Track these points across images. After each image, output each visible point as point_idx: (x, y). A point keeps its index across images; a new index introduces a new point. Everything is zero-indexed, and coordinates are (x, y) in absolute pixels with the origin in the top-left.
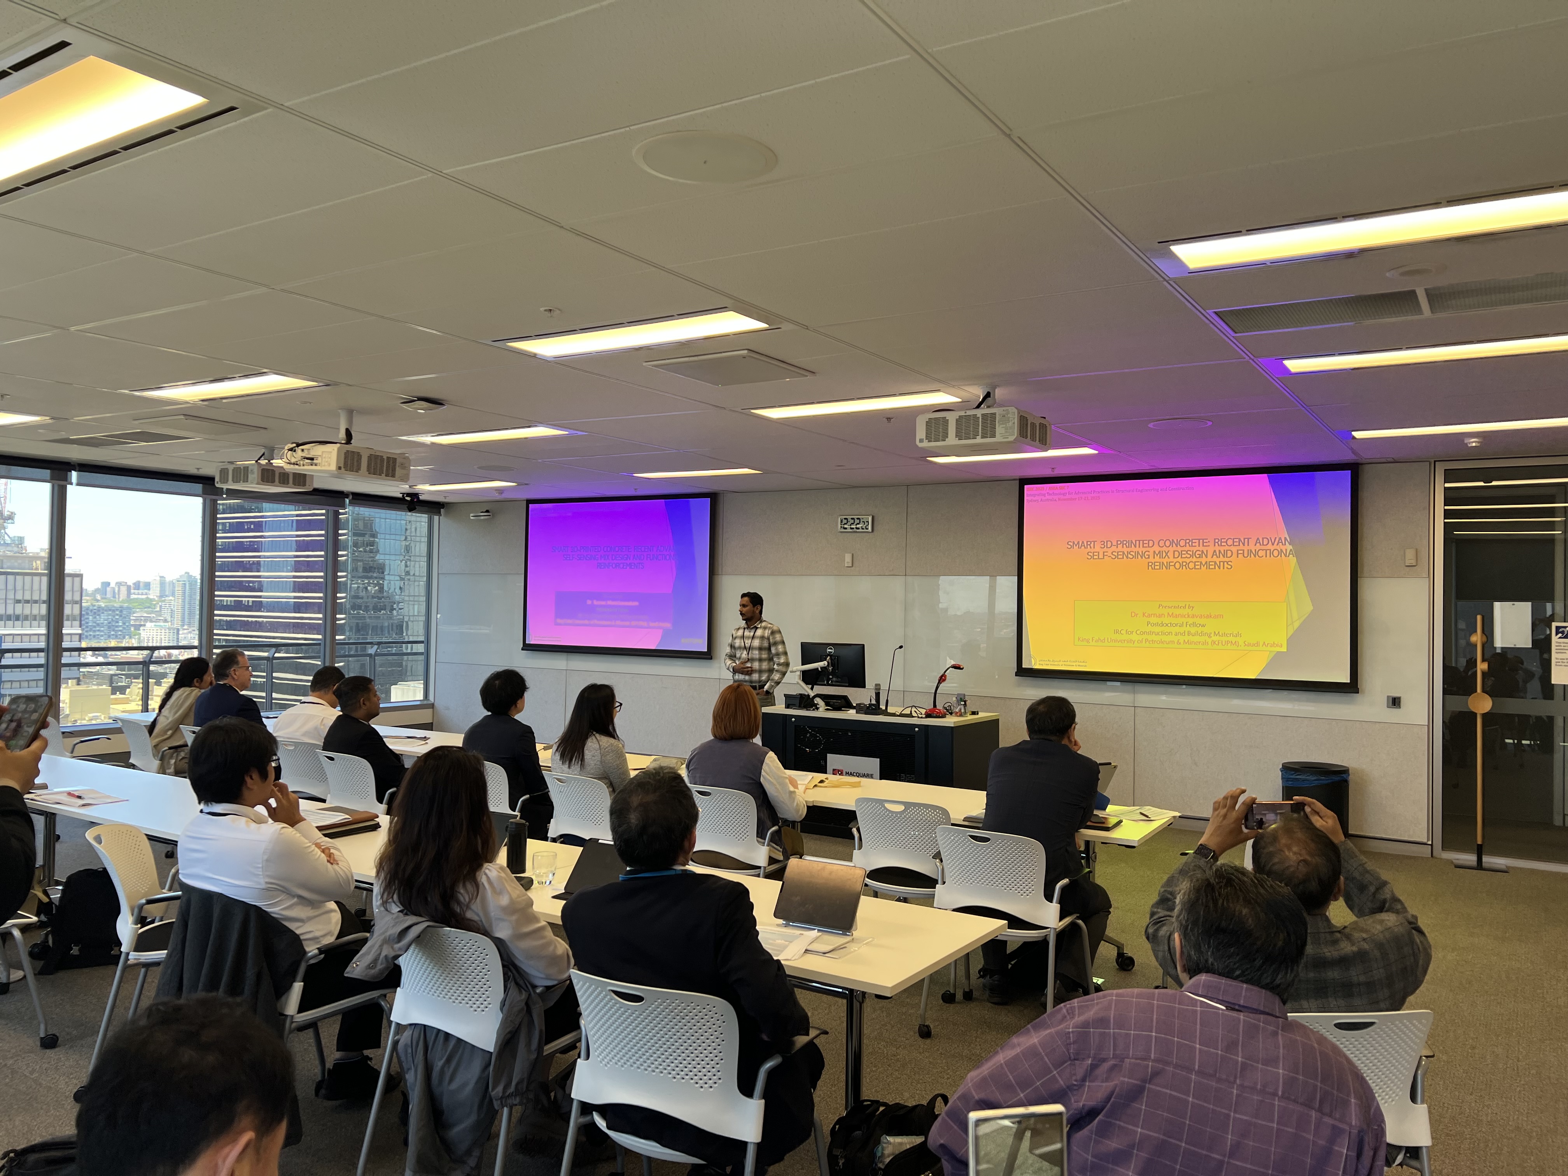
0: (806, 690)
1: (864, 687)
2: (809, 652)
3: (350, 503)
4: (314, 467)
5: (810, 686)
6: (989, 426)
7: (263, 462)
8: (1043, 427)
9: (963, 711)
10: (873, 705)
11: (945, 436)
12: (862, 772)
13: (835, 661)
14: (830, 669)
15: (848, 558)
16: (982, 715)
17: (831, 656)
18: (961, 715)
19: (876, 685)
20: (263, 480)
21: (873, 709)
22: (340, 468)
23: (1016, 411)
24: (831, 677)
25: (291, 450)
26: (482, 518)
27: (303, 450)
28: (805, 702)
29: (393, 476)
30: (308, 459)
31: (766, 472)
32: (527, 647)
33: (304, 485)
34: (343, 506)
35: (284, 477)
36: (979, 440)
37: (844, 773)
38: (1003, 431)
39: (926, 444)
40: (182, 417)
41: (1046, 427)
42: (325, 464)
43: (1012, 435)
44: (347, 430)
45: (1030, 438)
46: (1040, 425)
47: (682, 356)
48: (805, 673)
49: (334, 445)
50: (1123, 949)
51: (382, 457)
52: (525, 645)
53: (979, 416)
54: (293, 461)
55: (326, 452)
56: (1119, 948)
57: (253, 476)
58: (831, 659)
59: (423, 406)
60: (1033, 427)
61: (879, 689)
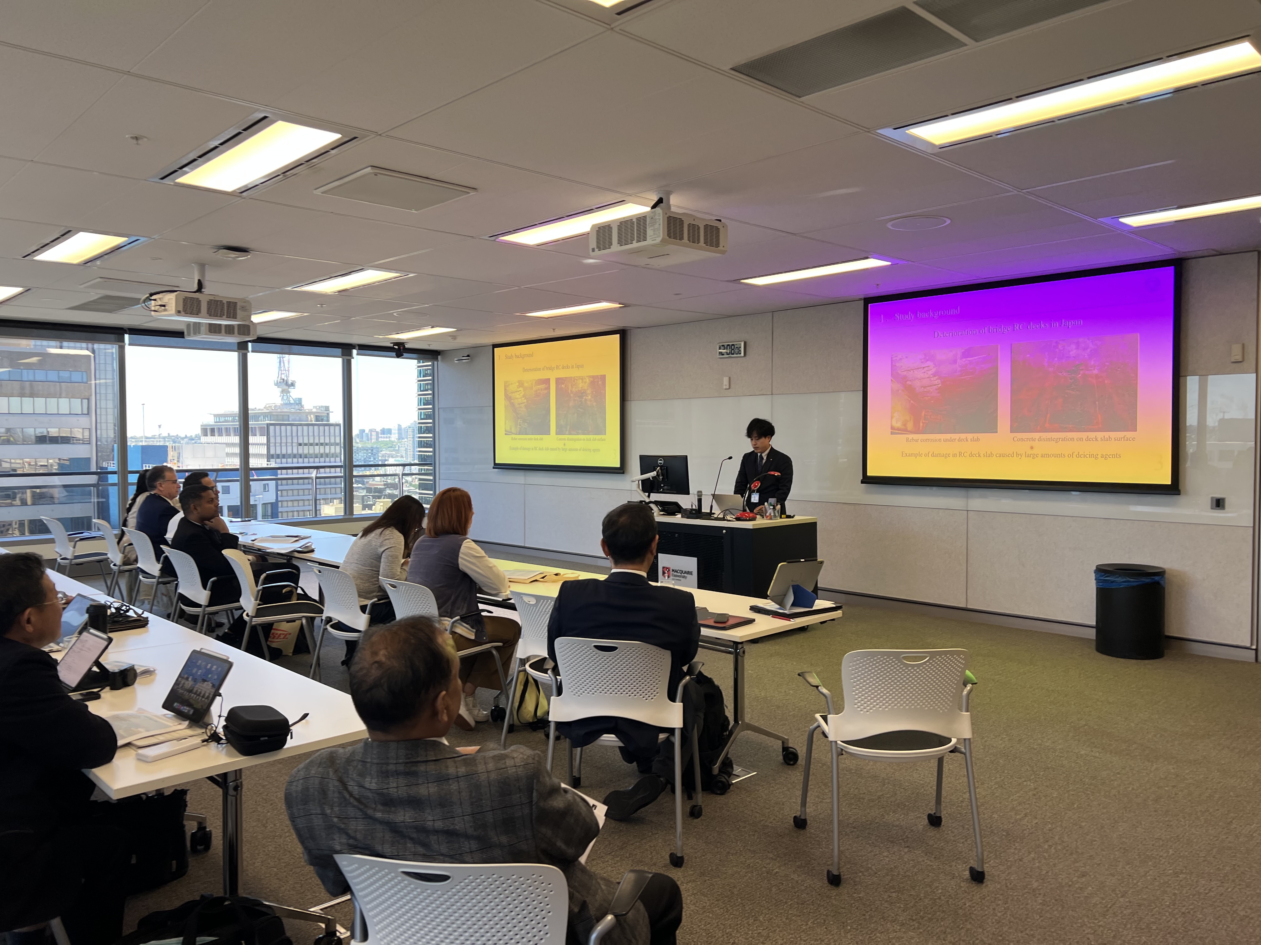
1: (688, 493)
2: (647, 463)
5: (647, 494)
6: (641, 229)
8: (715, 230)
9: (772, 514)
10: (694, 510)
11: (611, 244)
12: (684, 570)
13: (666, 471)
14: (661, 478)
15: (726, 381)
16: (798, 519)
17: (661, 467)
18: (771, 519)
19: (699, 492)
20: (210, 332)
21: (697, 513)
22: (179, 312)
23: (662, 212)
24: (662, 485)
26: (464, 361)
29: (235, 317)
31: (626, 306)
32: (496, 466)
36: (635, 245)
37: (671, 570)
38: (652, 233)
41: (717, 229)
42: (170, 309)
43: (660, 236)
44: (199, 281)
45: (689, 240)
46: (706, 226)
47: (333, 180)
48: (643, 481)
49: (176, 293)
50: (788, 743)
51: (221, 301)
52: (495, 464)
53: (634, 220)
54: (153, 308)
55: (170, 299)
56: (783, 743)
57: (203, 329)
58: (661, 469)
59: (233, 254)
60: (693, 228)
61: (701, 496)
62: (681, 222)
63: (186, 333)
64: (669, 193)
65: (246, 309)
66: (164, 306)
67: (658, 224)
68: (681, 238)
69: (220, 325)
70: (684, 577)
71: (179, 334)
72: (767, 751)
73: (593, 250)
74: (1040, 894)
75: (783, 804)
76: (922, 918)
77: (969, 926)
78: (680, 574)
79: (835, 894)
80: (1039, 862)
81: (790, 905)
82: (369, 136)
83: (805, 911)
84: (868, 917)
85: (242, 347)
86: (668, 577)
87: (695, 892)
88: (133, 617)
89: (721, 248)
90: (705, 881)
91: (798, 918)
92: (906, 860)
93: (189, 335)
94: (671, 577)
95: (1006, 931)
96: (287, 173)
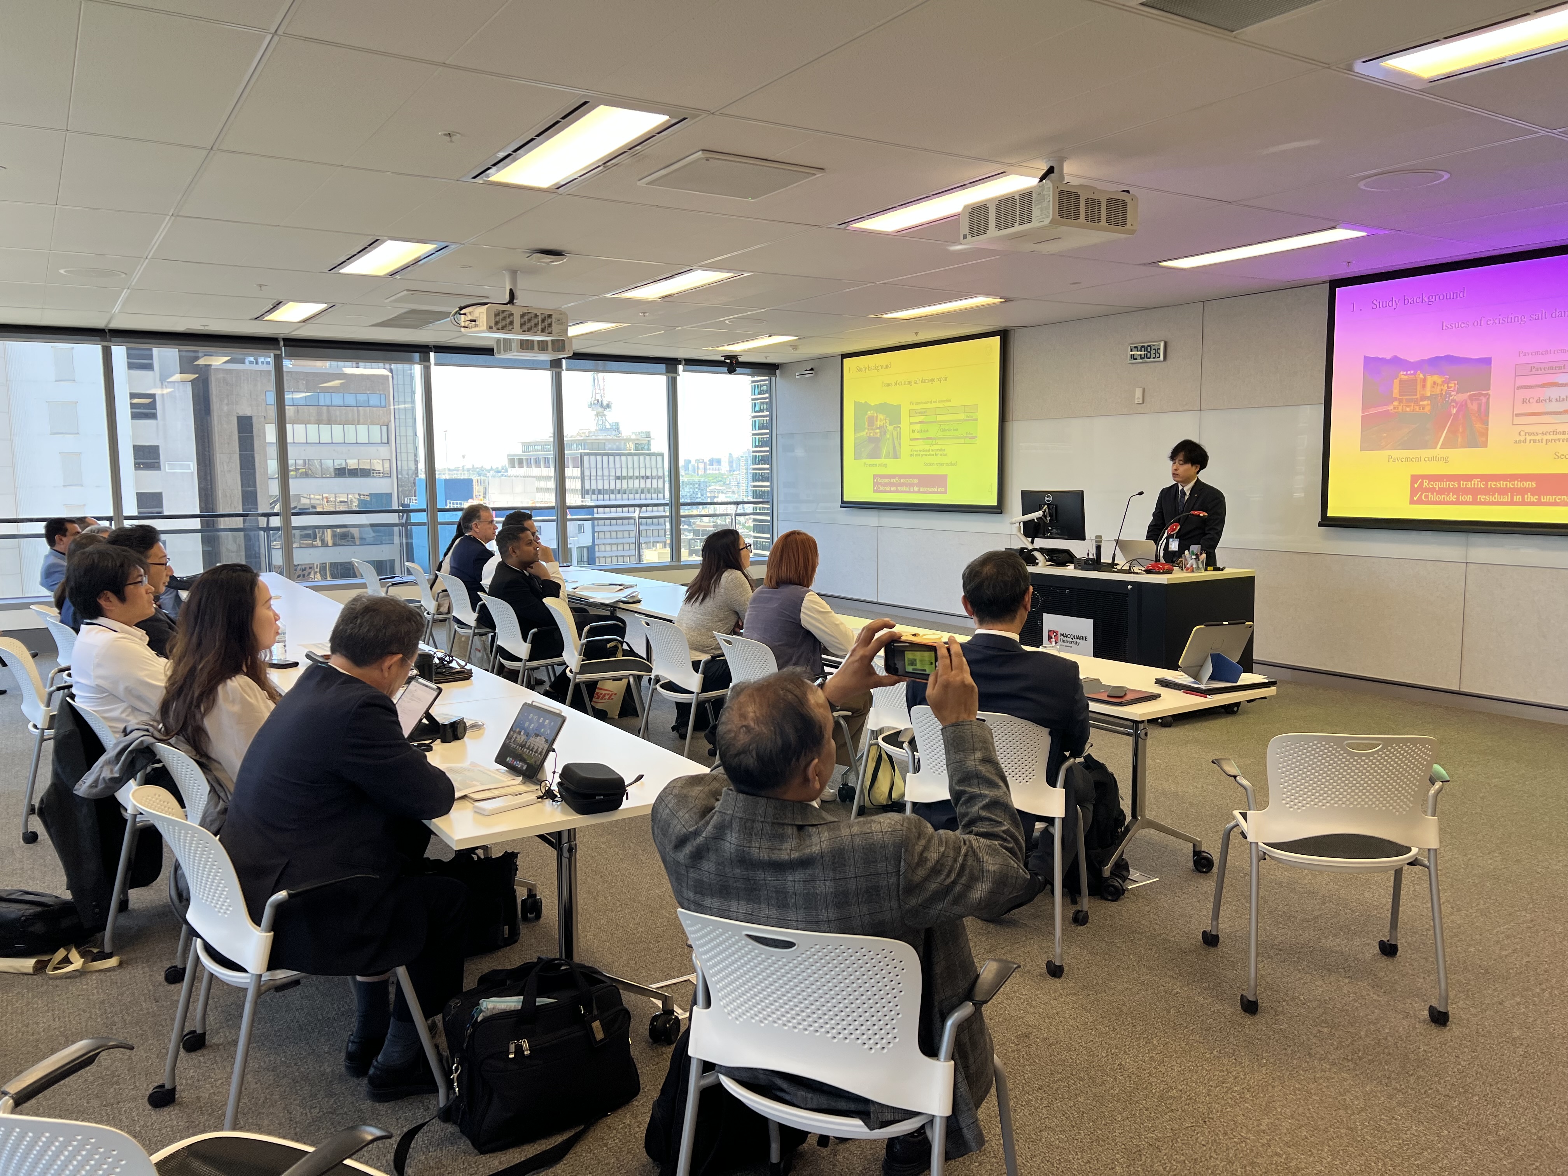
0: (1025, 543)
1: (1083, 538)
2: (1030, 500)
5: (1030, 539)
6: (1025, 207)
9: (1194, 566)
10: (1091, 560)
11: (986, 228)
12: (1076, 634)
13: (1054, 510)
14: (1048, 519)
15: (1138, 393)
16: (1230, 571)
17: (1048, 505)
18: (1193, 571)
19: (1097, 537)
21: (1095, 563)
22: (491, 328)
23: (1052, 185)
24: (1050, 528)
26: (807, 376)
27: (468, 313)
29: (550, 332)
30: (473, 321)
31: (1010, 300)
32: (846, 504)
36: (1017, 228)
38: (1039, 213)
41: (1125, 203)
42: (481, 324)
43: (1047, 217)
44: (511, 290)
45: (1086, 219)
46: (1109, 201)
47: (659, 168)
48: (1026, 524)
49: (487, 306)
50: (1201, 847)
51: (536, 314)
52: (843, 502)
53: (1017, 197)
54: (463, 324)
55: (480, 313)
56: (1194, 845)
57: (514, 345)
58: (1049, 508)
59: (547, 259)
60: (1093, 204)
61: (1101, 541)
62: (1077, 196)
63: (495, 351)
64: (1061, 160)
65: (562, 323)
66: (475, 321)
67: (1046, 202)
68: (1077, 217)
69: (533, 341)
70: (1076, 643)
71: (488, 351)
72: (1173, 855)
73: (965, 237)
74: (1522, 1044)
75: (1191, 917)
76: (1360, 1059)
77: (1422, 1073)
78: (1070, 640)
79: (1249, 1022)
80: (1527, 1007)
81: (1192, 1030)
82: (700, 115)
83: (1210, 1038)
84: (1290, 1052)
85: (556, 365)
86: (1056, 643)
87: (1075, 1006)
88: (456, 668)
89: (1128, 226)
90: (1089, 995)
91: (1201, 1045)
92: (1346, 992)
93: (499, 352)
94: (1060, 643)
95: (1470, 1083)
96: (608, 164)
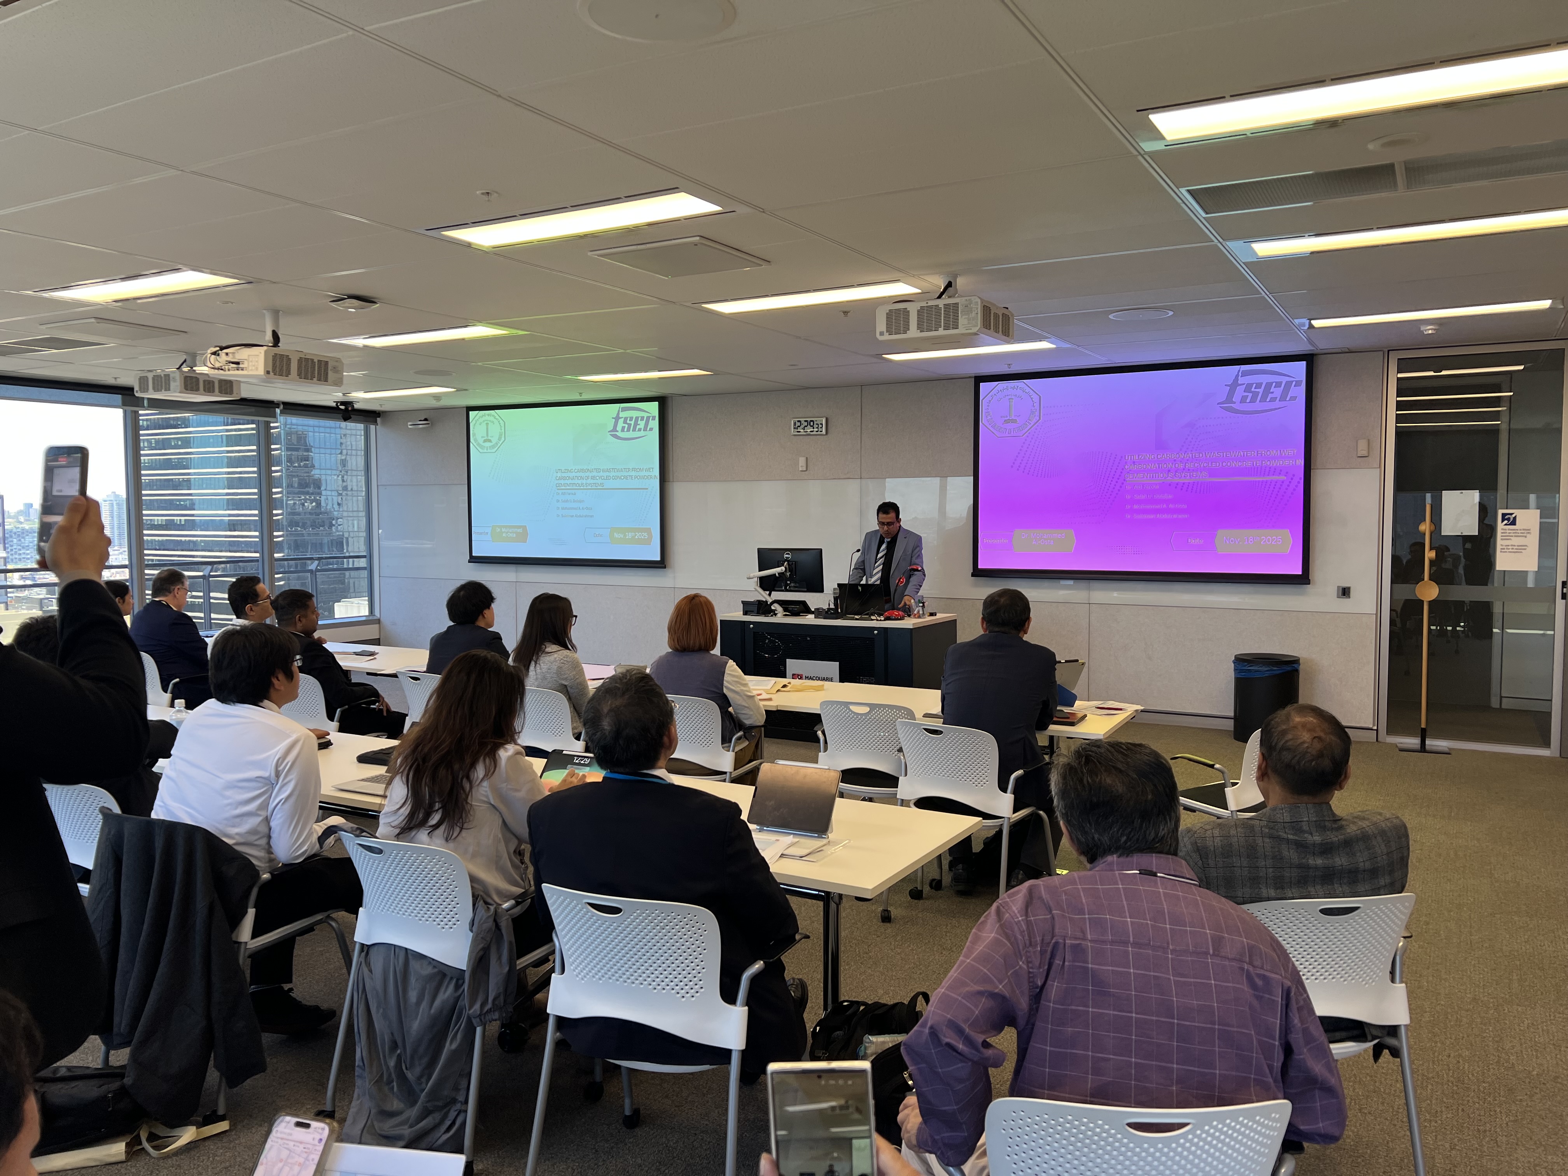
0: (763, 596)
1: (822, 591)
2: (766, 558)
3: (281, 412)
4: (240, 372)
5: (768, 592)
6: (951, 316)
7: (185, 369)
8: (1007, 318)
10: (832, 609)
11: (907, 329)
12: (822, 675)
13: (793, 566)
14: (788, 574)
15: (802, 461)
16: (939, 616)
17: (788, 561)
20: (187, 389)
21: (832, 613)
22: (268, 372)
23: (979, 301)
24: (789, 582)
25: (214, 353)
26: (421, 426)
27: (227, 354)
28: (763, 608)
29: (326, 380)
30: (233, 363)
31: (716, 374)
32: (474, 559)
33: (231, 393)
34: (274, 416)
35: (209, 385)
36: (941, 332)
37: (804, 677)
38: (966, 322)
39: (887, 337)
40: (93, 320)
42: (252, 368)
43: (975, 326)
44: (274, 332)
45: (994, 329)
46: (1003, 315)
47: (629, 244)
48: (762, 579)
49: (256, 348)
51: (312, 360)
52: (471, 557)
53: (941, 306)
54: (216, 366)
55: (252, 356)
57: (175, 384)
58: (788, 564)
59: (354, 305)
60: (996, 318)
62: (990, 310)
64: (956, 277)
65: (338, 371)
66: (238, 363)
67: (973, 314)
68: (989, 328)
73: (882, 334)
93: (145, 391)
